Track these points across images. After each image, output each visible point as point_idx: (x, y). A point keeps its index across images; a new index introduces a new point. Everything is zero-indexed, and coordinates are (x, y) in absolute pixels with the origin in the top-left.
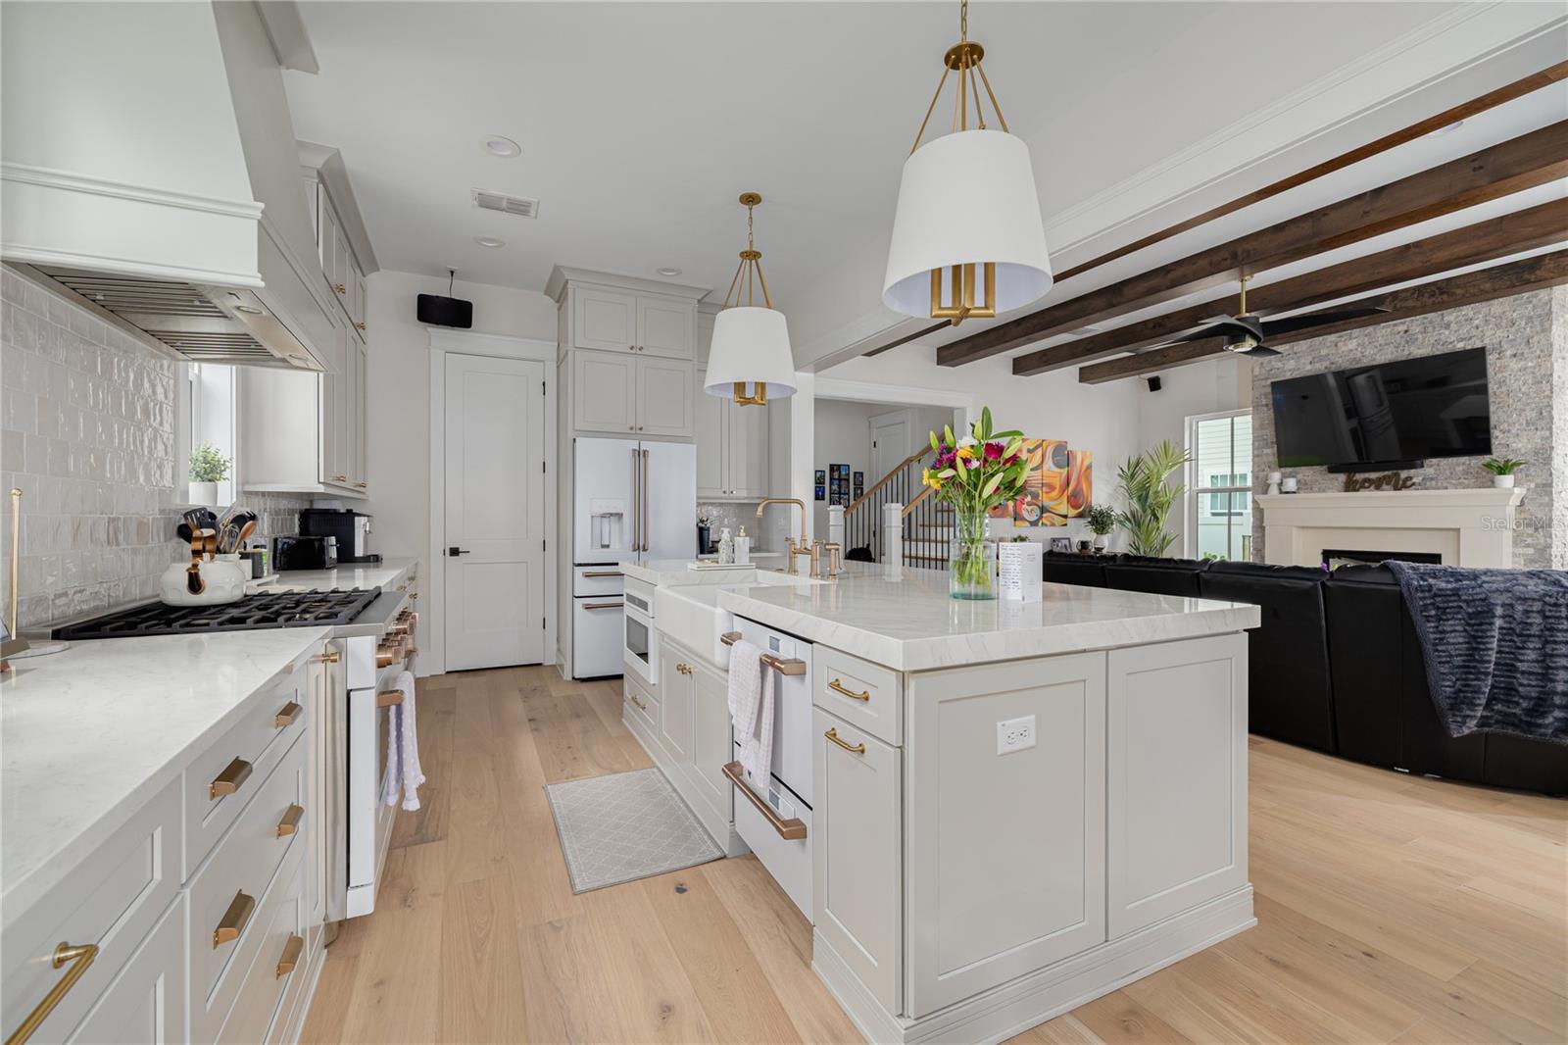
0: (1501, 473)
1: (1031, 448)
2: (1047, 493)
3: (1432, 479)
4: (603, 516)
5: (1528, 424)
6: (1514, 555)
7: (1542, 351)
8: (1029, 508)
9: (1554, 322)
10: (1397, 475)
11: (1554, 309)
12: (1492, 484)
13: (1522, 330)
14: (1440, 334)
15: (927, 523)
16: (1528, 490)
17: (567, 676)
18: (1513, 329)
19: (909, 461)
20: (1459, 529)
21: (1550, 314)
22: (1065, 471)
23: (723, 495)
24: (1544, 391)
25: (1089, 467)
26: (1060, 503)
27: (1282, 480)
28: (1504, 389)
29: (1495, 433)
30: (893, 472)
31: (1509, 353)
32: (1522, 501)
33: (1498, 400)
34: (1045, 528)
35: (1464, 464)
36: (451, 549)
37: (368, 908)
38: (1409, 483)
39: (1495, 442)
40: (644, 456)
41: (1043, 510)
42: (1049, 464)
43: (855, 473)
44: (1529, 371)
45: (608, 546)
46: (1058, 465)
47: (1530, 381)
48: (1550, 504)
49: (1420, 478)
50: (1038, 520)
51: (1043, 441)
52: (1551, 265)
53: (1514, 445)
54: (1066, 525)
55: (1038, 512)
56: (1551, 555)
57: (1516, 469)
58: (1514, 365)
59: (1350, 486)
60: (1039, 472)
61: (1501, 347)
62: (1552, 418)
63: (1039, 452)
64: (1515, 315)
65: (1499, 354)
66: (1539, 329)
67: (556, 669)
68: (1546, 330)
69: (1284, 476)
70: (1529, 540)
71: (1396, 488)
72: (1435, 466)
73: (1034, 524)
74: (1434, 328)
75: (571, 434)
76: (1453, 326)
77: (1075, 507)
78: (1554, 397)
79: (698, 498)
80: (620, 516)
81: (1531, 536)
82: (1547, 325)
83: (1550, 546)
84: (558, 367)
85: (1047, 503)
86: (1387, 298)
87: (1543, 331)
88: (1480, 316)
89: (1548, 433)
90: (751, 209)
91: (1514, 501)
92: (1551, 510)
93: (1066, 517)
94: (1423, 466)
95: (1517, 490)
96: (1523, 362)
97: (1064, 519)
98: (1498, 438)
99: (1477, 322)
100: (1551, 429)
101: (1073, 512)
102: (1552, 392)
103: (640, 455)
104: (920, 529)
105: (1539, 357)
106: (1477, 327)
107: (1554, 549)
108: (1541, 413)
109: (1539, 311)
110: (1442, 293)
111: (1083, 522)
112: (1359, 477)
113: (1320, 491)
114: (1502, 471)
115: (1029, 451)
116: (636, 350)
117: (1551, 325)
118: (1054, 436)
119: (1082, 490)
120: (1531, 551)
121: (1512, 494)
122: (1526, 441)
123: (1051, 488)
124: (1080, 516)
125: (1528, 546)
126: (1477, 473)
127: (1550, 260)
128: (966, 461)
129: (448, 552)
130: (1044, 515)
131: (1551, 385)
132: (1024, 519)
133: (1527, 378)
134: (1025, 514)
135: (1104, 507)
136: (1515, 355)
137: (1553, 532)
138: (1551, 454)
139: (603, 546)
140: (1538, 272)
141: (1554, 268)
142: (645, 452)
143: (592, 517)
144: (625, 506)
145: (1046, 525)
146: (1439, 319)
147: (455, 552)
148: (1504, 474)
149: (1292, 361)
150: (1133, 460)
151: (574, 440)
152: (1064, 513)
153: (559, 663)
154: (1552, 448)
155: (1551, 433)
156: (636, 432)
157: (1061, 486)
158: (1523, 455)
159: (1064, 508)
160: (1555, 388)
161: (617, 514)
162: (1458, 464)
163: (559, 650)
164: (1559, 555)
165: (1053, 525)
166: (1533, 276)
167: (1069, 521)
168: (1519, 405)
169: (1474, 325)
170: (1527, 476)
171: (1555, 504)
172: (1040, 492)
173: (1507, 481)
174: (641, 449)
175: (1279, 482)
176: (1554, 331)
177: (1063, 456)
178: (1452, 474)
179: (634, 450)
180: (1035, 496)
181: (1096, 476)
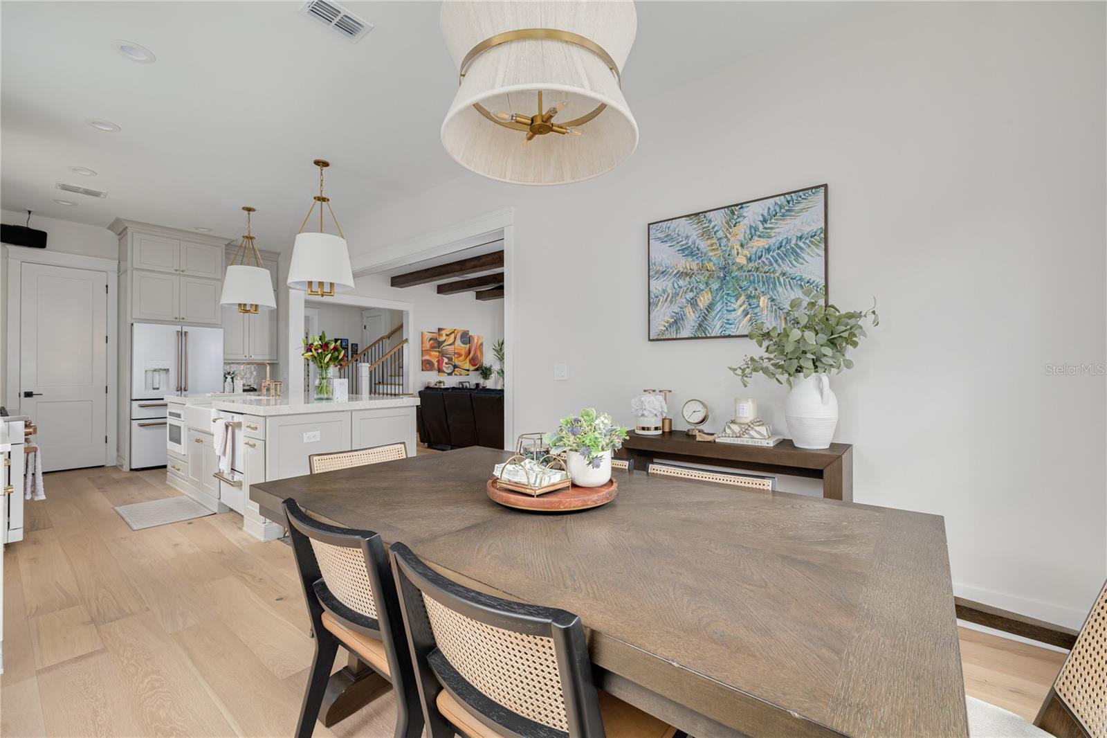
1: (448, 333)
2: (457, 357)
4: (155, 371)
8: (447, 366)
15: (393, 374)
17: (126, 468)
19: (382, 339)
22: (468, 346)
23: (244, 358)
25: (482, 344)
26: (464, 364)
30: (376, 342)
34: (456, 375)
36: (25, 393)
37: (20, 538)
40: (185, 335)
41: (455, 367)
42: (458, 342)
43: (352, 344)
45: (158, 389)
46: (464, 343)
50: (452, 372)
51: (455, 330)
54: (468, 375)
55: (452, 368)
60: (453, 346)
63: (453, 336)
67: (116, 468)
73: (450, 374)
75: (129, 321)
77: (473, 365)
79: (225, 360)
80: (167, 370)
84: (118, 276)
85: (457, 362)
90: (249, 214)
93: (468, 370)
97: (468, 372)
101: (472, 368)
103: (182, 335)
104: (389, 378)
111: (478, 372)
115: (447, 335)
116: (179, 272)
118: (462, 328)
119: (477, 356)
123: (460, 355)
124: (477, 370)
128: (316, 350)
129: (22, 395)
130: (456, 369)
132: (444, 372)
134: (444, 369)
135: (488, 366)
139: (154, 389)
142: (186, 332)
143: (146, 371)
144: (171, 365)
147: (28, 395)
150: (500, 341)
151: (132, 324)
152: (468, 368)
153: (119, 464)
156: (178, 320)
157: (465, 354)
159: (467, 365)
161: (165, 370)
163: (118, 456)
165: (461, 375)
167: (470, 373)
172: (453, 357)
174: (183, 331)
177: (466, 338)
179: (178, 332)
180: (450, 359)
181: (485, 348)
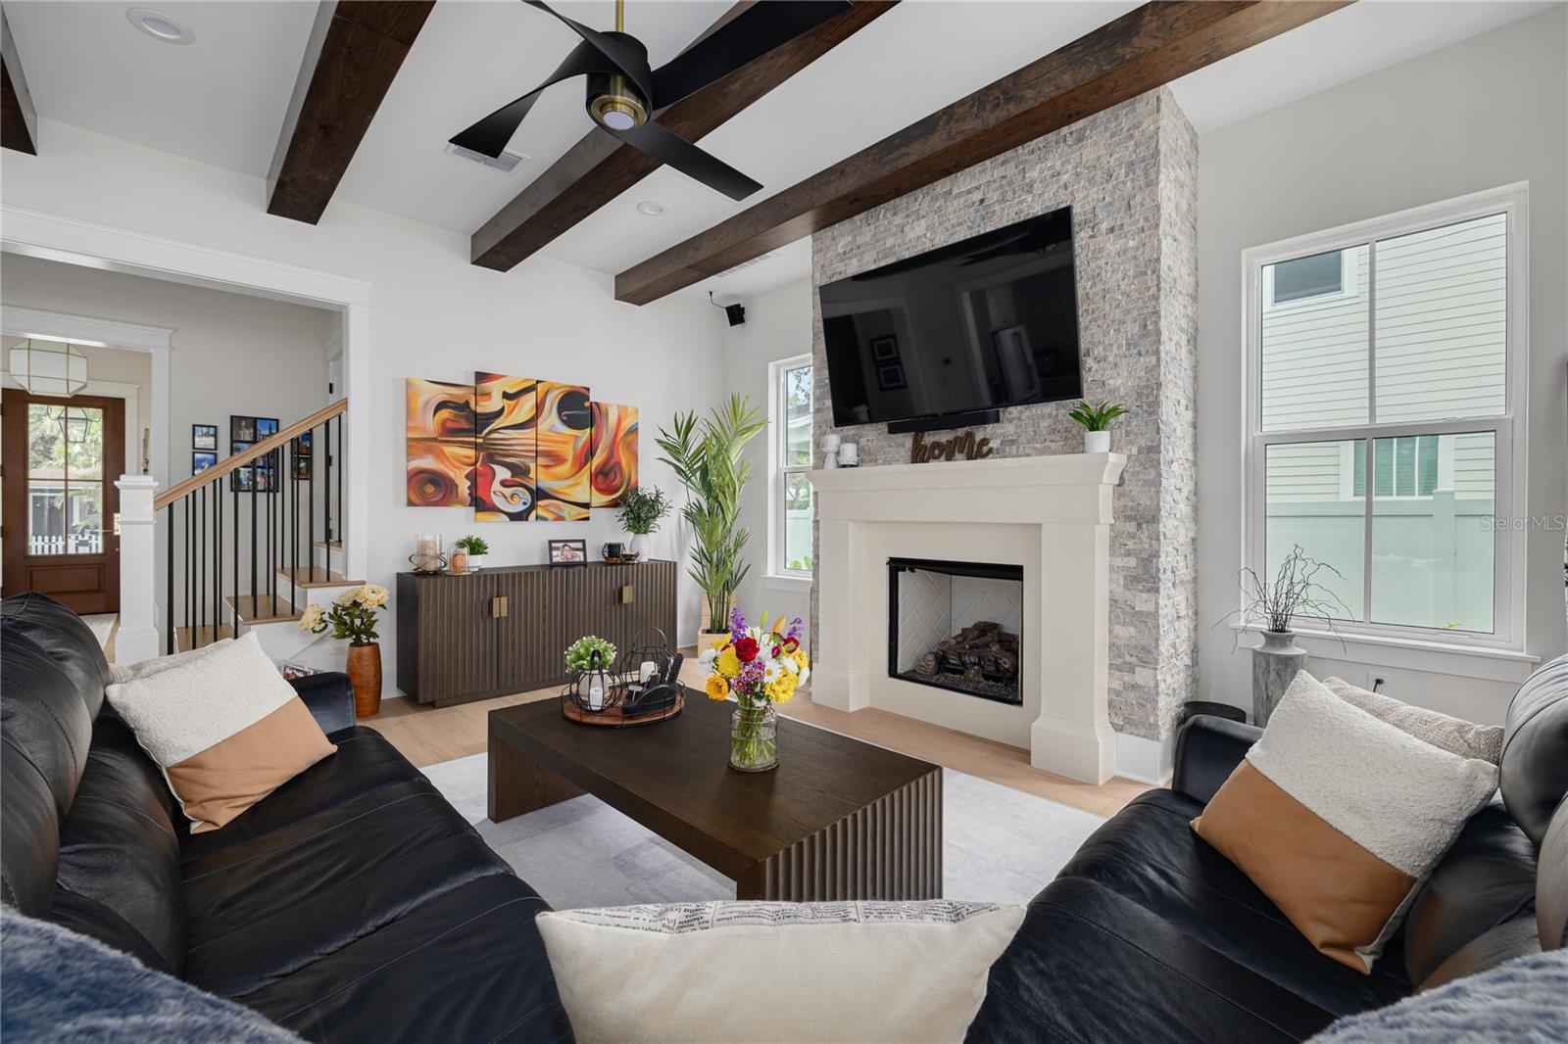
0: (1093, 428)
1: (511, 391)
2: (547, 467)
3: (1012, 442)
5: (1128, 345)
6: (1112, 569)
7: (1146, 219)
8: (507, 491)
9: (1162, 169)
10: (970, 435)
11: (1163, 147)
12: (1079, 446)
13: (1121, 186)
14: (1021, 202)
16: (1129, 457)
18: (1110, 186)
20: (1040, 525)
21: (1156, 153)
22: (584, 434)
24: (1149, 288)
27: (839, 447)
28: (1099, 287)
29: (1088, 363)
31: (1105, 226)
32: (1122, 478)
33: (1092, 306)
34: (541, 523)
35: (1050, 416)
38: (985, 449)
39: (1087, 378)
41: (539, 494)
42: (550, 420)
44: (1129, 254)
46: (571, 423)
47: (1131, 273)
48: (1157, 483)
49: (999, 442)
50: (528, 512)
51: (538, 382)
52: (1154, 25)
53: (1112, 381)
54: (587, 519)
55: (527, 497)
56: (1158, 570)
57: (1112, 421)
58: (1112, 246)
59: (919, 455)
60: (529, 433)
61: (1095, 216)
62: (1159, 333)
63: (529, 401)
64: (1112, 160)
65: (1093, 228)
66: (1142, 181)
68: (1152, 184)
69: (844, 440)
70: (1130, 544)
71: (969, 457)
72: (1016, 422)
73: (517, 518)
74: (1014, 193)
76: (1038, 188)
77: (603, 491)
78: (1162, 297)
81: (1132, 536)
82: (1152, 172)
83: (1156, 555)
85: (546, 482)
86: (939, 119)
87: (1148, 185)
88: (1070, 167)
89: (1154, 359)
91: (1110, 478)
92: (1158, 492)
93: (586, 506)
94: (997, 420)
95: (1112, 457)
96: (1122, 241)
97: (585, 510)
98: (1091, 371)
99: (1066, 177)
100: (1157, 352)
101: (599, 499)
102: (1159, 290)
105: (1143, 230)
106: (1066, 187)
107: (1162, 559)
108: (1145, 326)
109: (1143, 152)
110: (1008, 100)
111: (617, 512)
112: (929, 439)
113: (885, 463)
114: (1094, 423)
115: (507, 397)
117: (1158, 173)
118: (562, 377)
119: (618, 464)
120: (1132, 562)
121: (1106, 462)
122: (1126, 374)
123: (556, 459)
124: (614, 504)
125: (1128, 554)
126: (1066, 431)
127: (1152, 15)
130: (541, 503)
131: (1158, 277)
132: (495, 509)
133: (1127, 266)
134: (497, 501)
135: (650, 490)
136: (1112, 230)
137: (1161, 529)
138: (1158, 395)
140: (1136, 41)
141: (1158, 29)
145: (545, 519)
146: (1020, 178)
148: (1097, 429)
149: (855, 260)
152: (584, 499)
154: (1159, 385)
155: (1158, 360)
157: (575, 457)
158: (1122, 398)
159: (582, 491)
160: (1163, 284)
162: (1043, 417)
164: (1169, 567)
165: (560, 518)
166: (1128, 50)
167: (592, 512)
168: (1117, 314)
169: (1062, 183)
170: (1128, 433)
171: (1164, 483)
172: (532, 466)
173: (1100, 440)
175: (836, 449)
176: (1161, 185)
177: (577, 407)
178: (1035, 432)
180: (519, 471)
181: (640, 442)
